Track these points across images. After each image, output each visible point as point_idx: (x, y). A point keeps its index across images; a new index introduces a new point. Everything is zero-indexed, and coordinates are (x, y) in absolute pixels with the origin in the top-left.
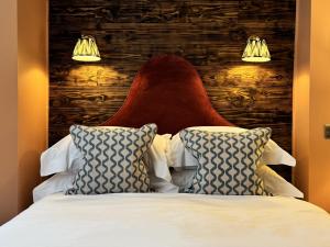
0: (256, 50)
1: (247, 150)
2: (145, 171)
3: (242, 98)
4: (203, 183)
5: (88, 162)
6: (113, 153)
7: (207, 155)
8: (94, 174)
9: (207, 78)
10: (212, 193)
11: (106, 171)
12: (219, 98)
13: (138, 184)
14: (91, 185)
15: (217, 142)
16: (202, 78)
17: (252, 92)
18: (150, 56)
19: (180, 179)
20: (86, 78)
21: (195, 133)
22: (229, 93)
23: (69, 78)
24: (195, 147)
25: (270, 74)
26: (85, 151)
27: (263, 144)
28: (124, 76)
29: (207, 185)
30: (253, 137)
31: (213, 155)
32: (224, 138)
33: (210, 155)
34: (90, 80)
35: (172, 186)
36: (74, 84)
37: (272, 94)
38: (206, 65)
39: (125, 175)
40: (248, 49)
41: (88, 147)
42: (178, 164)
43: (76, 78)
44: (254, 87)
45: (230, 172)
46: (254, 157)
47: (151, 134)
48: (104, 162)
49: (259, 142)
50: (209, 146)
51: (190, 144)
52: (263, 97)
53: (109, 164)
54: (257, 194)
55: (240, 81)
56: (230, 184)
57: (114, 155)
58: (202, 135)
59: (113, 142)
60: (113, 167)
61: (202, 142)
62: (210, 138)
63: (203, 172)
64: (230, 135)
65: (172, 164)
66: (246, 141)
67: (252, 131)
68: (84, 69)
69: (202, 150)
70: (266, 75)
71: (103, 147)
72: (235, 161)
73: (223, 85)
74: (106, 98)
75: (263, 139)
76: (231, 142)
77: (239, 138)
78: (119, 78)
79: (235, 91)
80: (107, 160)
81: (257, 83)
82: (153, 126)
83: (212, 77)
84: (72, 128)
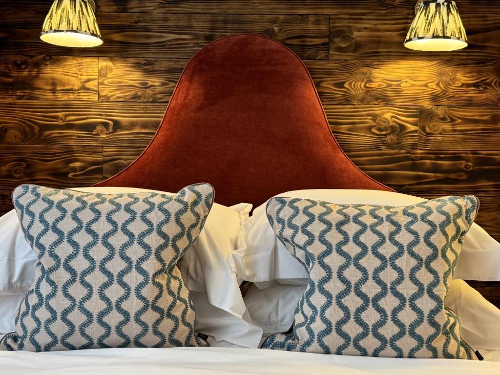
0: (437, 24)
1: (423, 250)
2: (185, 294)
3: (403, 128)
4: (318, 326)
5: (46, 273)
6: (105, 252)
7: (327, 260)
8: (60, 303)
9: (328, 85)
10: (339, 352)
11: (89, 296)
12: (353, 128)
13: (166, 325)
14: (53, 327)
15: (352, 229)
16: (318, 85)
17: (423, 115)
18: (209, 38)
19: (266, 309)
20: (76, 84)
21: (301, 206)
22: (375, 117)
23: (39, 83)
24: (301, 239)
25: (462, 77)
26: (41, 247)
27: (460, 234)
28: (155, 81)
29: (327, 332)
30: (436, 218)
31: (342, 261)
32: (368, 220)
33: (334, 261)
34: (84, 88)
35: (247, 327)
36: (50, 95)
37: (466, 121)
38: (327, 58)
39: (133, 305)
40: (419, 22)
41: (49, 239)
42: (262, 276)
43: (54, 85)
44: (427, 104)
45: (382, 303)
46: (439, 265)
47: (199, 209)
48: (85, 273)
49: (451, 230)
50: (334, 237)
51: (288, 232)
52: (447, 127)
53: (96, 279)
54: (448, 356)
55: (397, 92)
56: (381, 331)
57: (110, 258)
58: (317, 211)
59: (109, 227)
60: (106, 286)
61: (317, 228)
62: (334, 218)
63: (318, 299)
64: (383, 213)
65: (247, 275)
66: (421, 228)
67: (433, 204)
68: (72, 64)
69: (317, 248)
70: (454, 80)
71: (83, 238)
72: (395, 275)
73: (362, 100)
74: (117, 125)
75: (460, 221)
76: (386, 229)
77: (403, 220)
78: (145, 86)
79: (388, 115)
80: (91, 269)
81: (435, 98)
82: (206, 189)
83: (341, 85)
84: (18, 191)
